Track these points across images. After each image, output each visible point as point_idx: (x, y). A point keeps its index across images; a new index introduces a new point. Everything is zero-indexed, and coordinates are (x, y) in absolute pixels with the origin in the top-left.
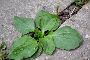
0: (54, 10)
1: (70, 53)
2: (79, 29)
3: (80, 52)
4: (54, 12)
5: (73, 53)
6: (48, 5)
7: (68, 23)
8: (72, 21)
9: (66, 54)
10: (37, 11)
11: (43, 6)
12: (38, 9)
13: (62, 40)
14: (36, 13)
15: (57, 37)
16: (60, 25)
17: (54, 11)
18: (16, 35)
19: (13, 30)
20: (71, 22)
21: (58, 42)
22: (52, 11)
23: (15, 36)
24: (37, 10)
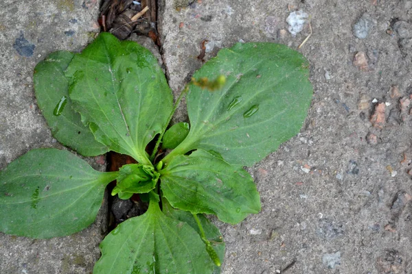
0: (74, 21)
1: (302, 139)
2: (242, 19)
3: (328, 104)
4: (80, 28)
5: (312, 131)
6: (23, 19)
7: (183, 33)
8: (188, 10)
9: (293, 154)
10: (15, 86)
11: (11, 42)
12: (8, 73)
13: (245, 124)
14: (18, 99)
15: (218, 132)
16: (164, 66)
17: (75, 27)
18: (54, 258)
19: (20, 252)
20: (189, 14)
21: (239, 145)
22: (67, 30)
23: (56, 267)
24: (11, 83)
